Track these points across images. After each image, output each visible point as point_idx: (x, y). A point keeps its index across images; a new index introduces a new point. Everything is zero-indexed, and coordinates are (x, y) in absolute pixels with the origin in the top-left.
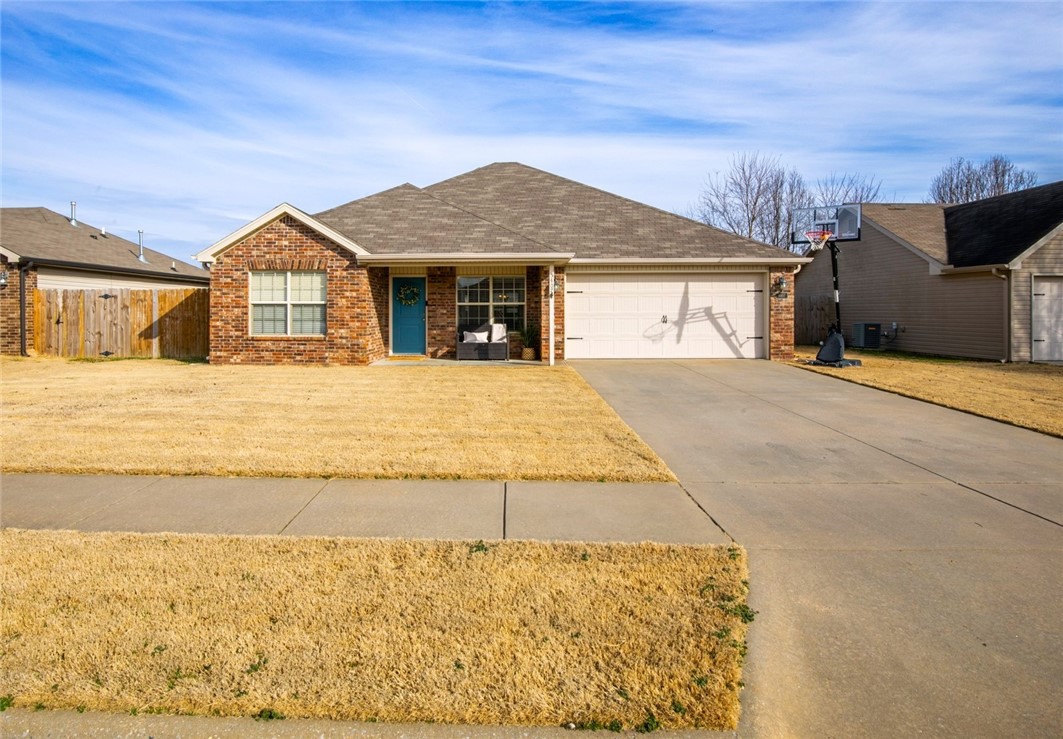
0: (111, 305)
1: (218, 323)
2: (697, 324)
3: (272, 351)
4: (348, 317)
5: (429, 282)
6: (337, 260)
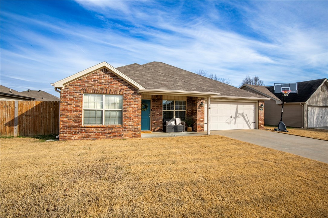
2: (240, 118)
3: (95, 132)
6: (128, 90)
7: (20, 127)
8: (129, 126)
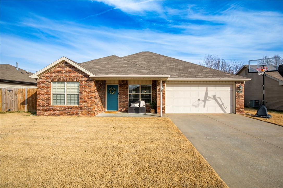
0: (11, 94)
1: (40, 101)
2: (210, 101)
3: (59, 111)
4: (87, 99)
5: (119, 86)
6: (83, 78)
7: (28, 106)
8: (84, 106)
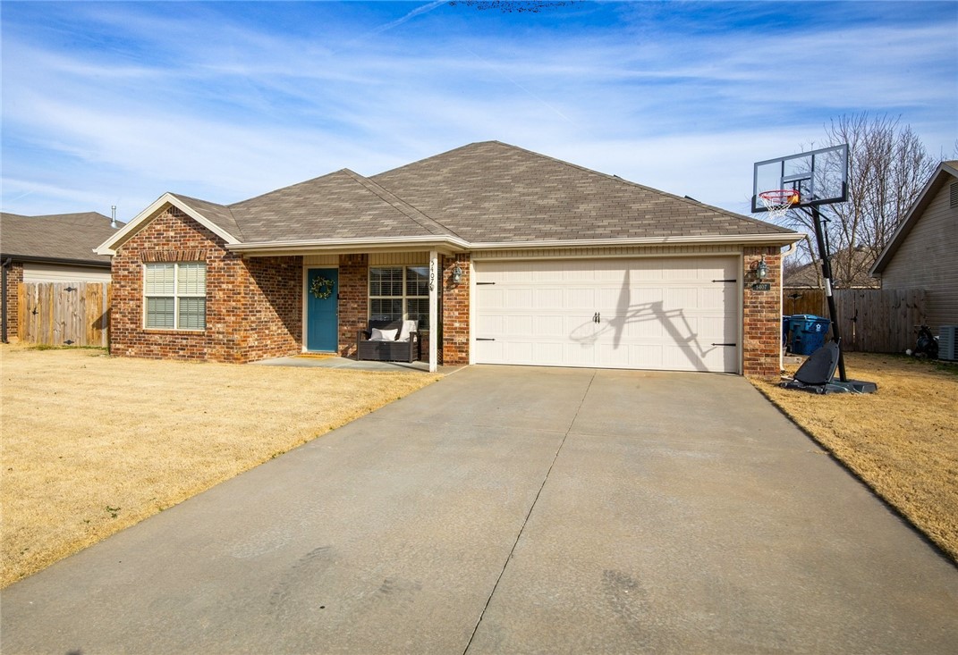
0: (72, 297)
1: (118, 316)
3: (160, 344)
4: (224, 311)
5: (340, 273)
6: (215, 250)
7: (109, 330)
8: (218, 333)
